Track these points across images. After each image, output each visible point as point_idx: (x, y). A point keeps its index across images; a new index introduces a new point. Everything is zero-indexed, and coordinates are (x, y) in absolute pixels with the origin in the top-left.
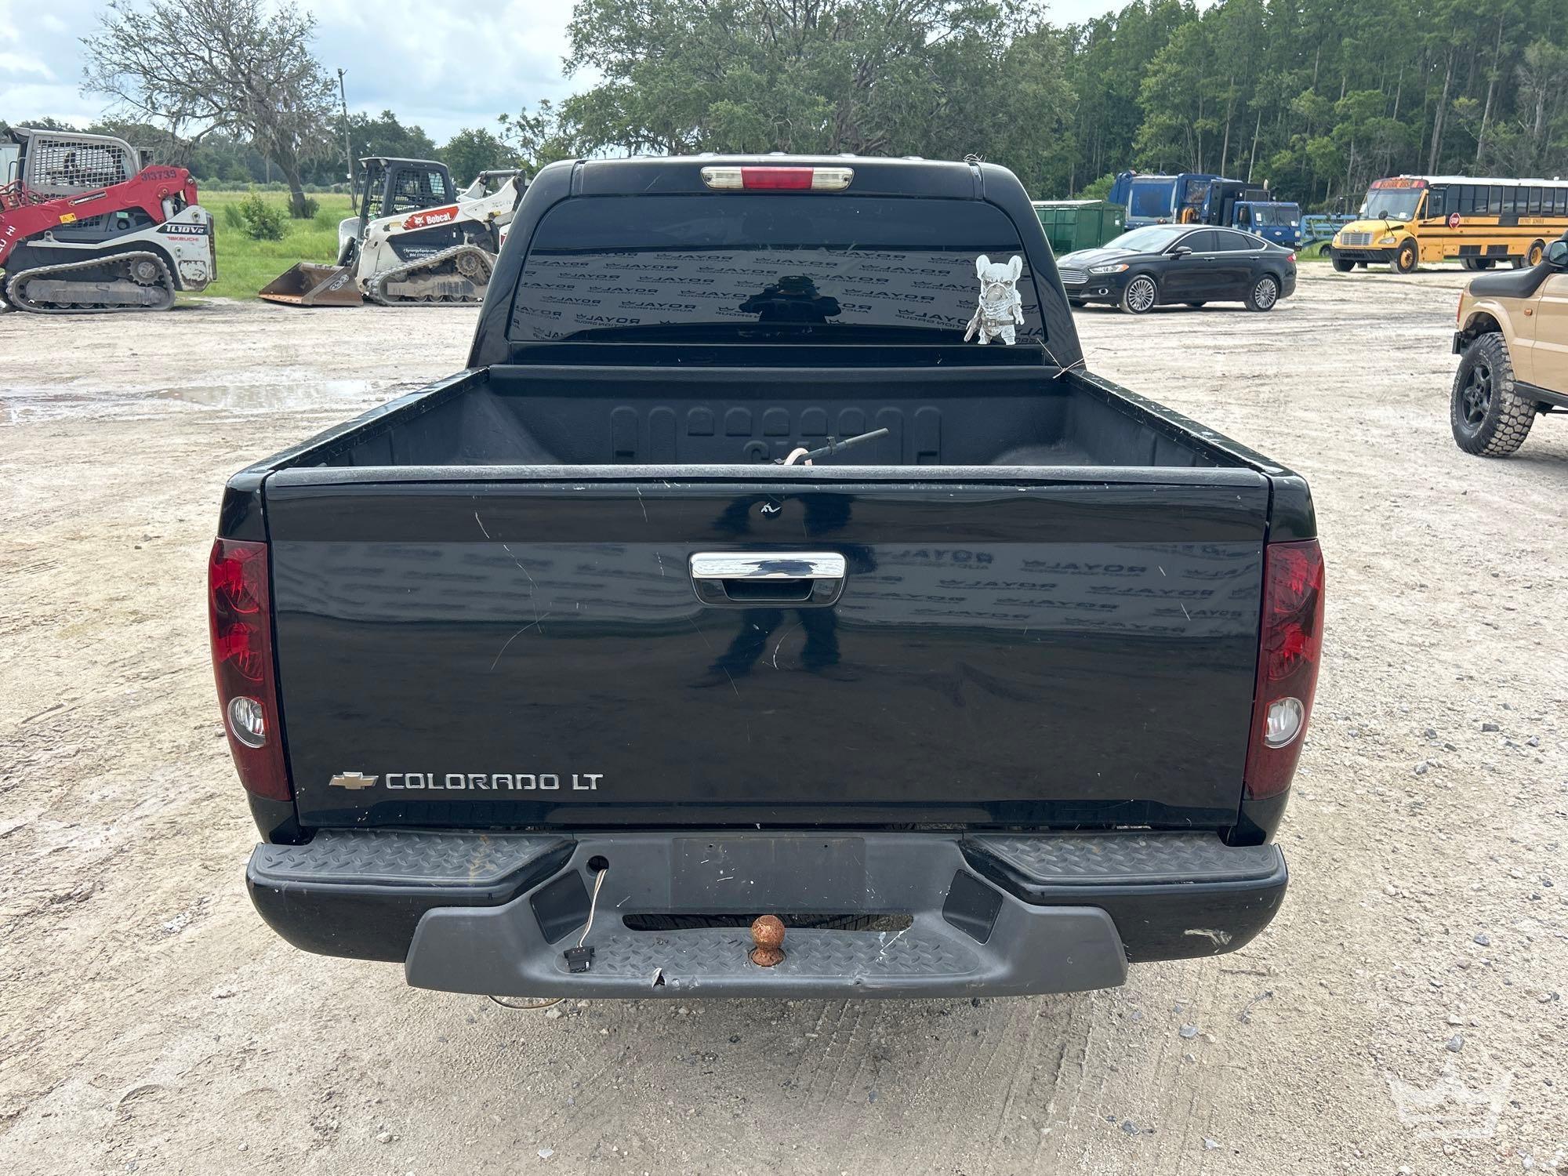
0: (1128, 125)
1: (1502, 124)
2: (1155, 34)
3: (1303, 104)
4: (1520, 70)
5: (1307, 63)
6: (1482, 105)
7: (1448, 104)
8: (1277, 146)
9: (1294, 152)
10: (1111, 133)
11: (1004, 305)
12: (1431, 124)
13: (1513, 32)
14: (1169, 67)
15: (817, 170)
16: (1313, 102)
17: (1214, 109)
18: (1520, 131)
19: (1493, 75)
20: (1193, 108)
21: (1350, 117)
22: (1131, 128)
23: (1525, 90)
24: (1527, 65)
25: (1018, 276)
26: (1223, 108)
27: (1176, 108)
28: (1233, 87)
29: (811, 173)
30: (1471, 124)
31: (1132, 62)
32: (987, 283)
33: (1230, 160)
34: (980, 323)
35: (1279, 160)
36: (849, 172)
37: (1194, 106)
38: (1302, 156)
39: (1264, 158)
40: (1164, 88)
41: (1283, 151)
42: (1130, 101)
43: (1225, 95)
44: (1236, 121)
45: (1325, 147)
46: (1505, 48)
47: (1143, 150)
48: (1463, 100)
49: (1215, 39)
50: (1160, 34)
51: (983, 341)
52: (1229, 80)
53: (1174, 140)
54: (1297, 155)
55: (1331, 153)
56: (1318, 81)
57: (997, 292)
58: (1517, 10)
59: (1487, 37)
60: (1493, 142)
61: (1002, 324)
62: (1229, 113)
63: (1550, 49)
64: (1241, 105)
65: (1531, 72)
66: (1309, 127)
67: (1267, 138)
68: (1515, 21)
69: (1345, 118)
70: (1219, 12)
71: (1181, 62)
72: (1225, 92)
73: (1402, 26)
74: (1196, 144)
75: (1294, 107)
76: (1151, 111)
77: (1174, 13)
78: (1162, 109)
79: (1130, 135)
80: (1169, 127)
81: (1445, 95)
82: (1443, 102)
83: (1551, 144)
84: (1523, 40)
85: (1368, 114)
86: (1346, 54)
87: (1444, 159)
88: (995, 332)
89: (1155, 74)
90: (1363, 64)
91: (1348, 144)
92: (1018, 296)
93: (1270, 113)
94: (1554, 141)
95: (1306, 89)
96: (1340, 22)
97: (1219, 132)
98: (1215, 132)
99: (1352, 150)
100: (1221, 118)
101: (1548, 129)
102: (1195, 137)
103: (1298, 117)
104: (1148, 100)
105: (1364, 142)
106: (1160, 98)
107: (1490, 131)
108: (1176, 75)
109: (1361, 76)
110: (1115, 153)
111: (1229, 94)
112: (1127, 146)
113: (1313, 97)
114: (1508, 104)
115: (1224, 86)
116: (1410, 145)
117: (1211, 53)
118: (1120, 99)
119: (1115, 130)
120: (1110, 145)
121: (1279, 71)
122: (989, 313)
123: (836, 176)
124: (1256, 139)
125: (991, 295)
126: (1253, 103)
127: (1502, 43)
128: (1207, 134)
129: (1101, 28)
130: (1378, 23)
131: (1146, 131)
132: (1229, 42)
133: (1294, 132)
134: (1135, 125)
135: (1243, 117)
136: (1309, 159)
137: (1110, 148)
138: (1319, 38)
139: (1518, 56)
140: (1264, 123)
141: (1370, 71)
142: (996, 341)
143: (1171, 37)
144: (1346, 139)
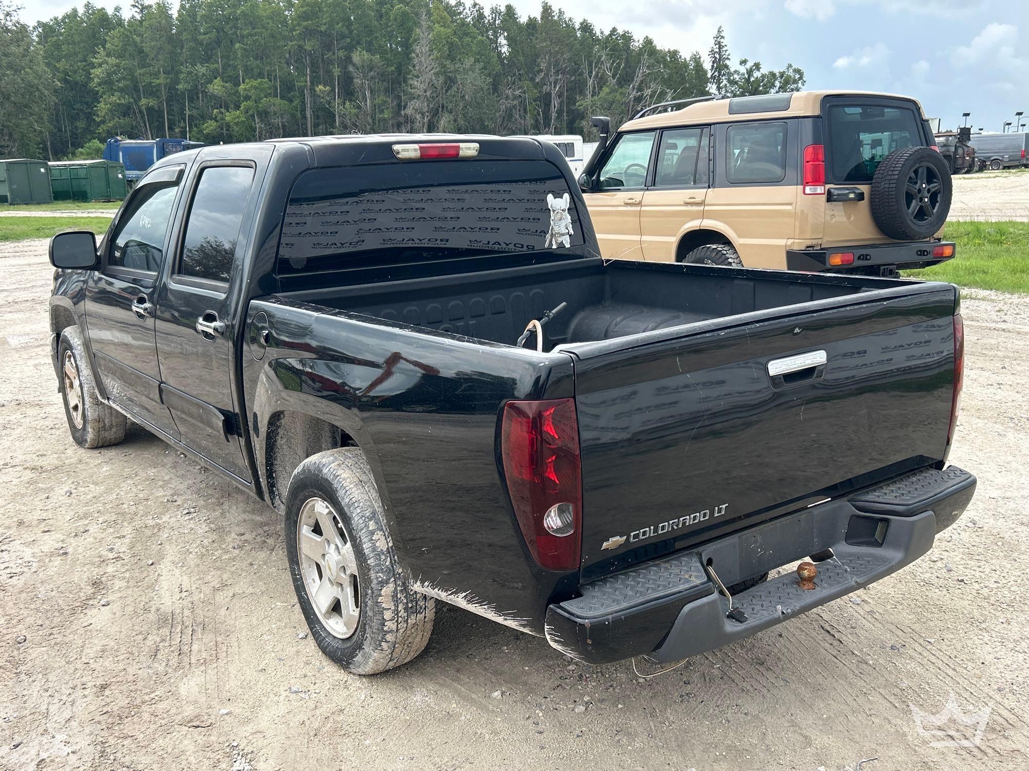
0: (87, 103)
1: (348, 103)
2: (94, 35)
3: (217, 87)
4: (351, 68)
5: (212, 60)
6: (333, 90)
7: (312, 90)
8: (204, 118)
9: (217, 121)
10: (74, 109)
11: (563, 224)
12: (303, 102)
13: (343, 43)
14: (110, 60)
15: (462, 145)
16: (223, 87)
17: (152, 92)
18: (359, 107)
19: (336, 71)
20: (134, 89)
21: (251, 97)
22: (90, 105)
23: (357, 81)
24: (354, 65)
25: (568, 206)
26: (158, 91)
27: (121, 90)
28: (162, 75)
29: (458, 147)
30: (329, 103)
31: (80, 56)
32: (554, 211)
33: (170, 128)
34: (552, 235)
35: (207, 127)
36: (477, 145)
37: (136, 89)
38: (222, 124)
39: (196, 126)
40: (109, 75)
41: (209, 121)
42: (85, 85)
43: (158, 81)
44: (169, 100)
45: (238, 117)
46: (341, 54)
47: (103, 122)
48: (321, 87)
49: (142, 42)
50: (97, 35)
51: (554, 247)
52: (159, 71)
53: (125, 114)
54: (219, 124)
55: (244, 122)
56: (223, 73)
57: (559, 216)
58: (345, 30)
59: (328, 47)
60: (344, 114)
61: (563, 235)
62: (164, 95)
63: (366, 55)
64: (171, 88)
65: (358, 69)
66: (223, 104)
67: (195, 112)
68: (343, 37)
69: (247, 98)
70: (141, 22)
71: (119, 56)
72: (158, 79)
73: (273, 36)
74: (143, 117)
75: (211, 91)
76: (104, 93)
77: (104, 21)
78: (112, 91)
79: (90, 110)
80: (119, 105)
81: (309, 83)
82: (309, 87)
83: (379, 116)
84: (350, 48)
85: (262, 95)
86: (239, 54)
87: (316, 125)
88: (560, 240)
89: (100, 65)
90: (253, 63)
91: (253, 116)
92: (569, 217)
93: (193, 95)
94: (380, 113)
95: (216, 78)
96: (230, 32)
97: (159, 107)
98: (156, 108)
99: (256, 120)
100: (158, 97)
101: (375, 106)
102: (141, 112)
103: (213, 97)
104: (99, 84)
105: (264, 115)
106: (108, 82)
107: (341, 107)
108: (117, 66)
109: (252, 70)
110: (81, 124)
111: (161, 80)
112: (89, 117)
113: (222, 84)
114: (348, 91)
115: (156, 75)
116: (293, 116)
117: (141, 51)
118: (76, 83)
119: (77, 106)
120: (73, 118)
121: (194, 64)
122: (556, 229)
123: (469, 149)
124: (188, 113)
125: (556, 218)
126: (180, 87)
127: (338, 50)
128: (150, 110)
129: (48, 30)
130: (256, 34)
131: (103, 108)
132: (153, 44)
133: (214, 108)
134: (92, 103)
135: (173, 96)
136: (228, 126)
137: (76, 120)
138: (218, 42)
139: (349, 59)
140: (191, 100)
141: (258, 67)
142: (561, 246)
143: (107, 38)
144: (251, 112)
